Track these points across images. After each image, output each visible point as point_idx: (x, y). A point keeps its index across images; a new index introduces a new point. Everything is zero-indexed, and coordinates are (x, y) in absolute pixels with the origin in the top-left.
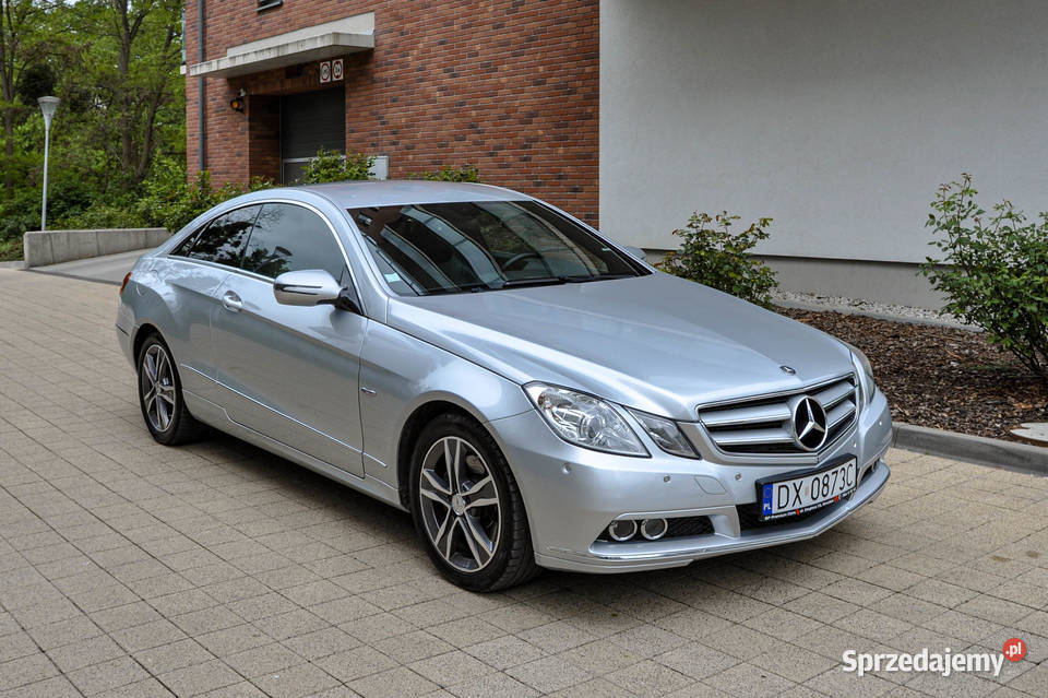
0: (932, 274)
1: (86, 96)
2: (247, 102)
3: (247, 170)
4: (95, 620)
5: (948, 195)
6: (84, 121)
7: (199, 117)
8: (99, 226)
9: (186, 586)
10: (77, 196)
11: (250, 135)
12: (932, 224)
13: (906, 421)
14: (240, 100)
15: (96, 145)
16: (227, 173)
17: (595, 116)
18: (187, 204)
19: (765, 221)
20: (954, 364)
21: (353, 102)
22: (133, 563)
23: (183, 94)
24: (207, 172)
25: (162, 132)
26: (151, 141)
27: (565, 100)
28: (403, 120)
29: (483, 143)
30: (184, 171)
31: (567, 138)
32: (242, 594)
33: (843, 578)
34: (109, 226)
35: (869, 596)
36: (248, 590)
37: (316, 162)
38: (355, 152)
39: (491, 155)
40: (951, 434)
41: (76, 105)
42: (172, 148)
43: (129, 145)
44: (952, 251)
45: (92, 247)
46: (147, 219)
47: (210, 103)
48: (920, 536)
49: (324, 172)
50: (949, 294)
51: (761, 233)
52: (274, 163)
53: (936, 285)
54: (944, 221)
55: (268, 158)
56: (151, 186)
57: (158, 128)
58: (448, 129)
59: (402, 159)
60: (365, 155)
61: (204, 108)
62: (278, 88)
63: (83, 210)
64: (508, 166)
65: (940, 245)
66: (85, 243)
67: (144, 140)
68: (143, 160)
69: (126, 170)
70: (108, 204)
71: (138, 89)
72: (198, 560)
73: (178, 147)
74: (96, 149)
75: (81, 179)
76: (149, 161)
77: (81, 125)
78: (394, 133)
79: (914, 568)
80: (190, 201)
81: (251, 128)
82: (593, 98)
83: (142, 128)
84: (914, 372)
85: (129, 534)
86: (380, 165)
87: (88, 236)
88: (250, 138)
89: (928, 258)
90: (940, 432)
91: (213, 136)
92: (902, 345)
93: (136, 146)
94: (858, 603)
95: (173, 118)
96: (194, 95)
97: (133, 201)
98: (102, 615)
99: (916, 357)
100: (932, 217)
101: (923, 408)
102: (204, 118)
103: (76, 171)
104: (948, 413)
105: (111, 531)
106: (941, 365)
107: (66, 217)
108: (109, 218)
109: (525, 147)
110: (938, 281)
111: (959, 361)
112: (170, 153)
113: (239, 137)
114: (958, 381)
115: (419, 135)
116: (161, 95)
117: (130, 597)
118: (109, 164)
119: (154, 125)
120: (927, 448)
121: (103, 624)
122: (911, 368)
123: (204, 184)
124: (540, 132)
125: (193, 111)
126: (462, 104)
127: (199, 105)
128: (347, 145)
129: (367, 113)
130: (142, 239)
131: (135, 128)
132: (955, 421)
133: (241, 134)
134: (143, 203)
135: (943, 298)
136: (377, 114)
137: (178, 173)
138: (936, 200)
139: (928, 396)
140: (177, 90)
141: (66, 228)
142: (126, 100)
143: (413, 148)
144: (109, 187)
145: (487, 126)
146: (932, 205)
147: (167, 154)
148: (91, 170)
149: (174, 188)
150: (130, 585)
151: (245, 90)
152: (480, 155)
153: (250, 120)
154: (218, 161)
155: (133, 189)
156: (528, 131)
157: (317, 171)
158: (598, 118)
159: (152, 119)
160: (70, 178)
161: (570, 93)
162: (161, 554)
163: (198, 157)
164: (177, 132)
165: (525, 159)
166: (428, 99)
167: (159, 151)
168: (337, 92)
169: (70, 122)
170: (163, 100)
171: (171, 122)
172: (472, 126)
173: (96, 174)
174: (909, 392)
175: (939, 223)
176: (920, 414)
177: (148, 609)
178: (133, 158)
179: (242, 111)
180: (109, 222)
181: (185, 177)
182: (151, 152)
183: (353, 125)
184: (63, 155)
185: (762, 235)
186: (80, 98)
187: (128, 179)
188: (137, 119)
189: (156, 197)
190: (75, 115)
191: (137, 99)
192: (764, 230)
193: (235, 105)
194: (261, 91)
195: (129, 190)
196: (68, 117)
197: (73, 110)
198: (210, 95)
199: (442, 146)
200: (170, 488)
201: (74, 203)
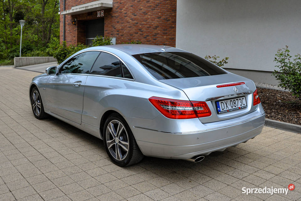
0: (276, 75)
1: (33, 20)
2: (77, 22)
3: (76, 41)
4: (27, 180)
5: (281, 52)
6: (32, 27)
7: (63, 26)
8: (35, 56)
9: (56, 169)
10: (30, 47)
11: (77, 31)
12: (276, 60)
13: (269, 118)
14: (75, 21)
15: (35, 34)
16: (71, 42)
17: (175, 27)
18: (59, 50)
19: (227, 58)
20: (280, 101)
21: (107, 22)
22: (40, 160)
23: (59, 20)
24: (65, 41)
25: (53, 30)
26: (50, 33)
27: (167, 23)
28: (120, 28)
29: (143, 35)
30: (59, 41)
31: (167, 34)
32: (73, 172)
33: (259, 169)
34: (38, 56)
35: (269, 176)
36: (76, 171)
37: (96, 39)
38: (107, 36)
39: (145, 38)
40: (282, 122)
41: (30, 23)
42: (56, 35)
43: (44, 34)
44: (282, 68)
45: (33, 62)
46: (49, 54)
47: (66, 22)
48: (280, 156)
49: (98, 42)
50: (281, 81)
51: (225, 62)
52: (84, 39)
53: (277, 78)
54: (279, 60)
55: (82, 38)
56: (50, 45)
57: (52, 29)
58: (133, 30)
59: (120, 39)
60: (110, 37)
61: (65, 24)
62: (85, 18)
63: (31, 51)
64: (150, 41)
65: (278, 67)
66: (31, 61)
67: (48, 33)
68: (48, 38)
69: (43, 41)
70: (38, 50)
71: (47, 18)
72: (60, 160)
73: (57, 34)
74: (35, 35)
75: (31, 43)
76: (49, 38)
77: (31, 28)
78: (118, 31)
79: (280, 167)
80: (60, 50)
81: (78, 29)
82: (174, 22)
83: (48, 29)
84: (268, 103)
85: (39, 151)
86: (114, 40)
87: (32, 59)
88: (77, 32)
89: (275, 70)
90: (279, 122)
91: (67, 31)
92: (264, 95)
93: (46, 34)
94: (265, 178)
95: (56, 27)
96: (62, 20)
97: (45, 49)
98: (30, 179)
99: (268, 98)
100: (276, 58)
101: (273, 114)
102: (65, 26)
103: (29, 41)
104: (280, 116)
105: (34, 149)
106: (276, 101)
107: (26, 53)
108: (38, 54)
109: (155, 36)
110: (278, 77)
111: (281, 100)
112: (56, 36)
113: (74, 32)
114: (282, 106)
115: (125, 32)
116: (53, 20)
117: (39, 172)
118: (39, 39)
119: (51, 29)
120: (277, 127)
121: (30, 182)
122: (267, 102)
123: (64, 45)
124: (159, 32)
125: (62, 24)
126: (137, 23)
127: (63, 23)
128: (105, 35)
129: (110, 26)
130: (47, 60)
131: (46, 29)
132: (283, 118)
133: (75, 31)
134: (47, 50)
135: (278, 82)
136: (113, 26)
137: (57, 42)
138: (277, 53)
139: (274, 110)
140: (57, 19)
141: (26, 56)
142: (44, 21)
143: (123, 35)
144: (39, 45)
145: (144, 29)
146: (276, 55)
147: (54, 37)
148: (34, 41)
149: (56, 46)
150: (39, 168)
151: (76, 19)
152: (142, 38)
153: (77, 27)
154: (69, 38)
155: (45, 46)
156: (155, 31)
157: (96, 42)
158: (176, 28)
159: (51, 27)
160: (28, 43)
161: (168, 21)
162: (49, 157)
163: (63, 37)
164: (57, 30)
165: (155, 39)
166: (128, 22)
167: (52, 35)
168: (102, 20)
169: (28, 27)
170: (54, 22)
171: (56, 28)
172: (140, 30)
173: (35, 42)
174: (268, 109)
175: (278, 60)
176: (272, 116)
177: (44, 177)
178: (45, 37)
179: (75, 25)
180: (38, 55)
181: (59, 43)
182: (50, 36)
183: (106, 29)
184: (26, 36)
185: (226, 63)
186: (31, 21)
187: (44, 43)
188: (47, 27)
189: (51, 48)
190: (29, 25)
191: (47, 21)
192: (226, 61)
193: (73, 23)
194: (81, 19)
195: (44, 46)
196: (27, 26)
197: (29, 24)
198: (67, 20)
199: (131, 35)
200: (52, 135)
201: (29, 50)
